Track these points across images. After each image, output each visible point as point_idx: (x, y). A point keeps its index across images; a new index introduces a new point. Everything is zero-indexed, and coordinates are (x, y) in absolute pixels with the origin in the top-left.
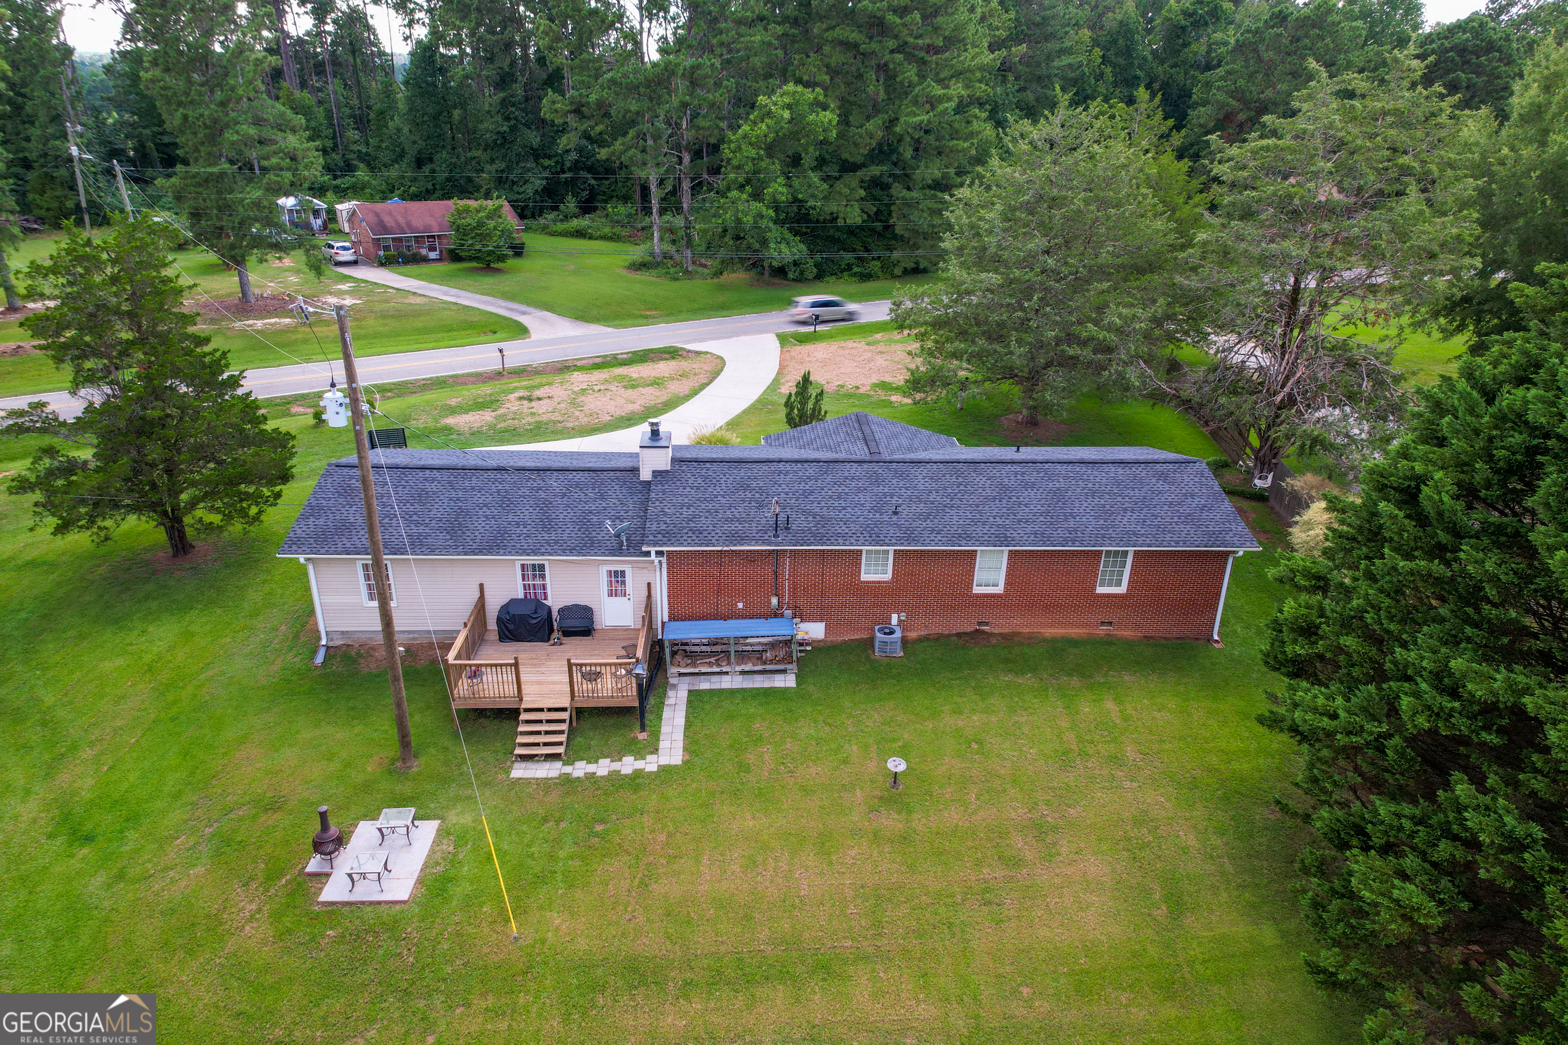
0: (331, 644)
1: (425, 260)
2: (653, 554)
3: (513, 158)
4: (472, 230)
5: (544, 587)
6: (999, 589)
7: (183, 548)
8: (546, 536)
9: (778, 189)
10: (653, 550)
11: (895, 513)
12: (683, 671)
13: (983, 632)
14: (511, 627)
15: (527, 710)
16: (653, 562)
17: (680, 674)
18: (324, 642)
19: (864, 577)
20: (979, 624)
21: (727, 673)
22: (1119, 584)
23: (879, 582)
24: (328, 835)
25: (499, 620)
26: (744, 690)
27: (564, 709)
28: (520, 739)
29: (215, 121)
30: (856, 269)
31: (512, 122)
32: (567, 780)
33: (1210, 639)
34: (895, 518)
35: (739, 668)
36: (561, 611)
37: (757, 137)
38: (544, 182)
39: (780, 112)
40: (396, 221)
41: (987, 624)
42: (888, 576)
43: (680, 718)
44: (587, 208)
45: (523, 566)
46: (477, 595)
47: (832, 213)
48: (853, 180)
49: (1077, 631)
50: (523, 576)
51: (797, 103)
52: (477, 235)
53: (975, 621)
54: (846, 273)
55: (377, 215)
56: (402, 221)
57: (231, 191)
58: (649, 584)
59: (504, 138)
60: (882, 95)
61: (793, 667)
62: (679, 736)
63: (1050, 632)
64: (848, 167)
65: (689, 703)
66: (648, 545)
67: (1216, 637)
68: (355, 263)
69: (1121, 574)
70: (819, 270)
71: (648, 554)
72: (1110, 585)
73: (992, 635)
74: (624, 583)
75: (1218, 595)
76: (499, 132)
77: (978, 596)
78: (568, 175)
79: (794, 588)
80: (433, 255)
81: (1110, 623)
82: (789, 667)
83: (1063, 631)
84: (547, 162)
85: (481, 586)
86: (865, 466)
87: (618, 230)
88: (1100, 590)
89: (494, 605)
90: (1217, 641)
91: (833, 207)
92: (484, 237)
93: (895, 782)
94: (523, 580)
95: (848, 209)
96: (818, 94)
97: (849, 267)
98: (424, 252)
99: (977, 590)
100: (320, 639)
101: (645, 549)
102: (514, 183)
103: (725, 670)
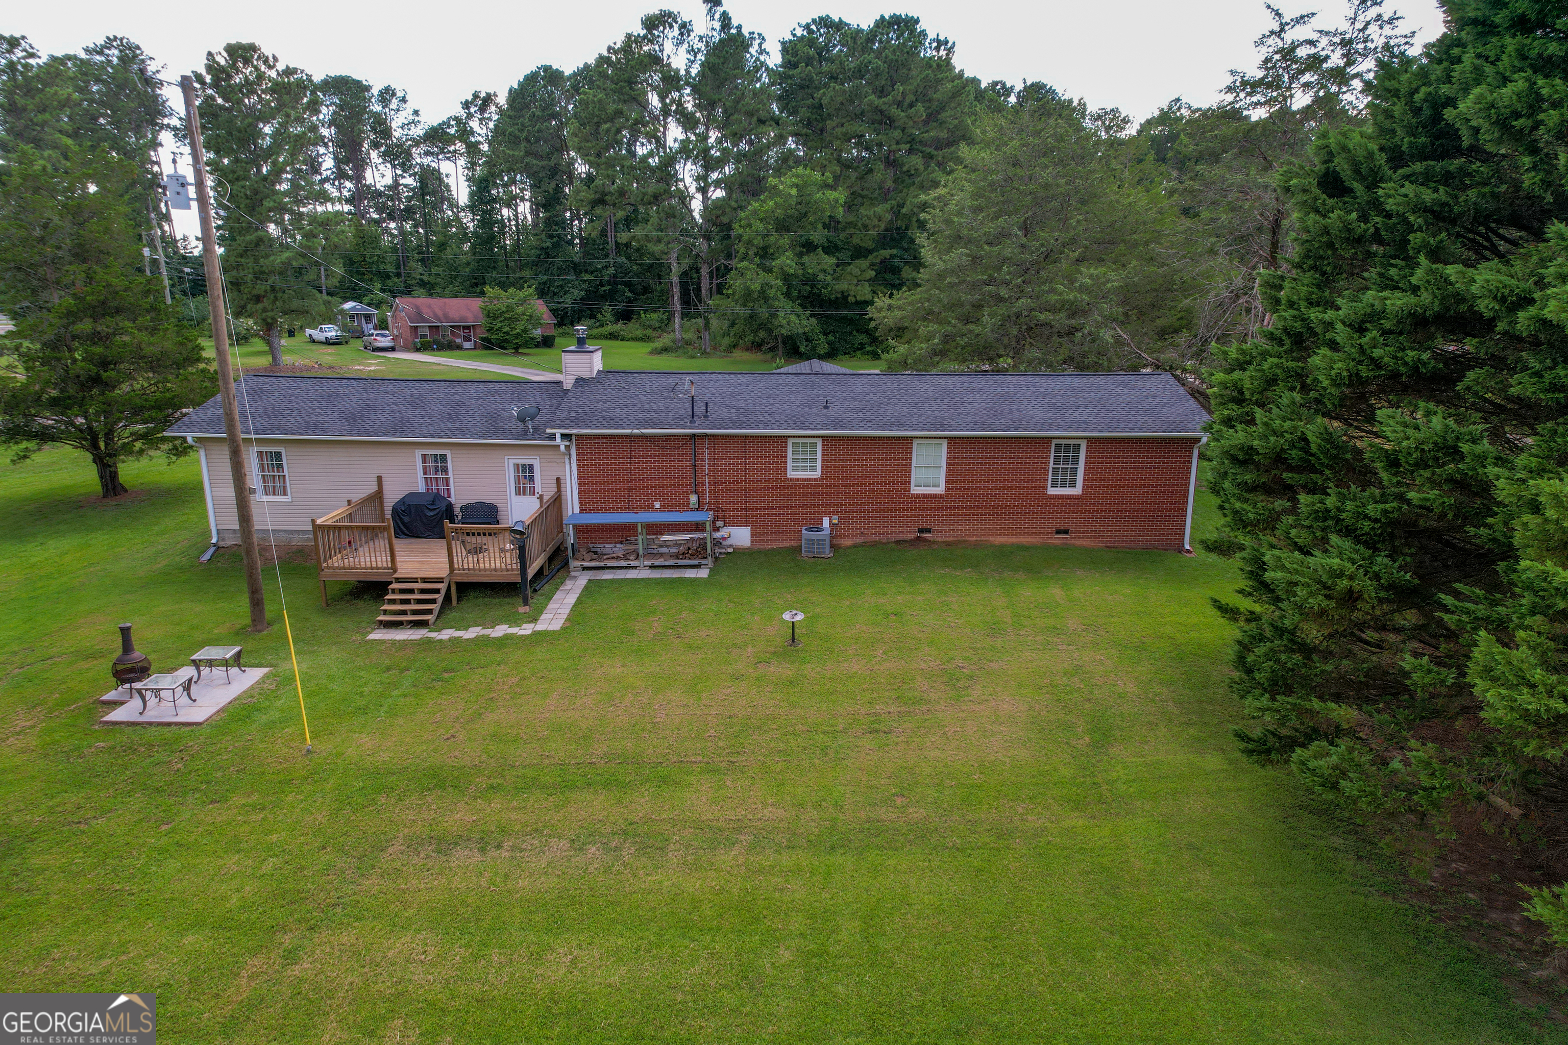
0: (222, 544)
1: (459, 347)
2: (558, 436)
3: (555, 272)
4: (501, 314)
5: (447, 480)
6: (940, 490)
7: (114, 488)
8: (450, 425)
9: (787, 261)
10: (558, 432)
11: (826, 407)
12: (586, 564)
13: (925, 540)
14: (406, 519)
15: (399, 580)
16: (559, 446)
17: (585, 569)
18: (214, 541)
19: (791, 474)
20: (921, 530)
21: (635, 567)
22: (1073, 484)
23: (807, 479)
24: (128, 657)
25: (395, 510)
26: (649, 579)
27: (440, 580)
28: (386, 607)
29: (256, 192)
30: (869, 348)
31: (555, 240)
32: (427, 643)
33: (1180, 549)
34: (824, 411)
35: (648, 563)
36: (465, 508)
37: (766, 212)
38: (583, 293)
39: (788, 190)
40: (434, 313)
41: (928, 530)
42: (818, 474)
43: (572, 599)
44: (625, 316)
45: (424, 457)
46: (375, 488)
47: (843, 292)
48: (864, 263)
49: (1029, 539)
50: (425, 469)
51: (806, 184)
52: (506, 319)
53: (915, 527)
54: (859, 352)
55: (417, 307)
56: (440, 313)
57: (267, 256)
58: (558, 480)
59: (548, 255)
60: (889, 184)
61: (709, 562)
62: (565, 611)
63: (999, 540)
64: (860, 253)
65: (586, 588)
66: (553, 427)
67: (1187, 547)
68: (393, 349)
69: (1074, 471)
70: (833, 349)
71: (552, 437)
72: (1063, 485)
73: (934, 542)
74: (532, 479)
75: (1186, 496)
76: (542, 248)
77: (917, 496)
78: (607, 288)
79: (715, 484)
80: (467, 345)
81: (1066, 531)
82: (703, 562)
83: (1014, 540)
84: (587, 277)
85: (380, 479)
86: (802, 377)
87: (649, 332)
88: (1052, 491)
89: (392, 497)
90: (1188, 551)
91: (843, 286)
92: (513, 320)
93: (793, 640)
94: (425, 473)
95: (859, 288)
96: (828, 178)
97: (861, 347)
98: (458, 341)
99: (915, 490)
100: (211, 537)
101: (549, 431)
102: (555, 294)
103: (633, 564)
